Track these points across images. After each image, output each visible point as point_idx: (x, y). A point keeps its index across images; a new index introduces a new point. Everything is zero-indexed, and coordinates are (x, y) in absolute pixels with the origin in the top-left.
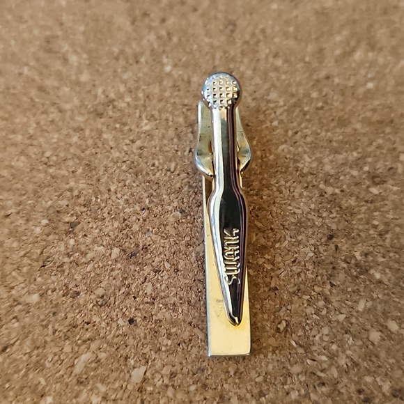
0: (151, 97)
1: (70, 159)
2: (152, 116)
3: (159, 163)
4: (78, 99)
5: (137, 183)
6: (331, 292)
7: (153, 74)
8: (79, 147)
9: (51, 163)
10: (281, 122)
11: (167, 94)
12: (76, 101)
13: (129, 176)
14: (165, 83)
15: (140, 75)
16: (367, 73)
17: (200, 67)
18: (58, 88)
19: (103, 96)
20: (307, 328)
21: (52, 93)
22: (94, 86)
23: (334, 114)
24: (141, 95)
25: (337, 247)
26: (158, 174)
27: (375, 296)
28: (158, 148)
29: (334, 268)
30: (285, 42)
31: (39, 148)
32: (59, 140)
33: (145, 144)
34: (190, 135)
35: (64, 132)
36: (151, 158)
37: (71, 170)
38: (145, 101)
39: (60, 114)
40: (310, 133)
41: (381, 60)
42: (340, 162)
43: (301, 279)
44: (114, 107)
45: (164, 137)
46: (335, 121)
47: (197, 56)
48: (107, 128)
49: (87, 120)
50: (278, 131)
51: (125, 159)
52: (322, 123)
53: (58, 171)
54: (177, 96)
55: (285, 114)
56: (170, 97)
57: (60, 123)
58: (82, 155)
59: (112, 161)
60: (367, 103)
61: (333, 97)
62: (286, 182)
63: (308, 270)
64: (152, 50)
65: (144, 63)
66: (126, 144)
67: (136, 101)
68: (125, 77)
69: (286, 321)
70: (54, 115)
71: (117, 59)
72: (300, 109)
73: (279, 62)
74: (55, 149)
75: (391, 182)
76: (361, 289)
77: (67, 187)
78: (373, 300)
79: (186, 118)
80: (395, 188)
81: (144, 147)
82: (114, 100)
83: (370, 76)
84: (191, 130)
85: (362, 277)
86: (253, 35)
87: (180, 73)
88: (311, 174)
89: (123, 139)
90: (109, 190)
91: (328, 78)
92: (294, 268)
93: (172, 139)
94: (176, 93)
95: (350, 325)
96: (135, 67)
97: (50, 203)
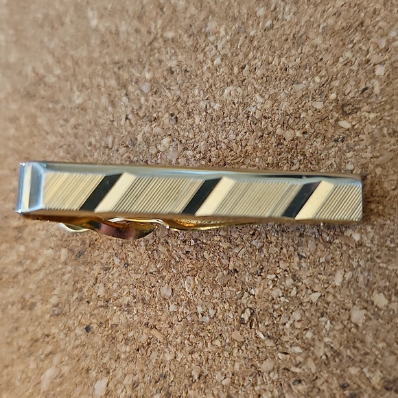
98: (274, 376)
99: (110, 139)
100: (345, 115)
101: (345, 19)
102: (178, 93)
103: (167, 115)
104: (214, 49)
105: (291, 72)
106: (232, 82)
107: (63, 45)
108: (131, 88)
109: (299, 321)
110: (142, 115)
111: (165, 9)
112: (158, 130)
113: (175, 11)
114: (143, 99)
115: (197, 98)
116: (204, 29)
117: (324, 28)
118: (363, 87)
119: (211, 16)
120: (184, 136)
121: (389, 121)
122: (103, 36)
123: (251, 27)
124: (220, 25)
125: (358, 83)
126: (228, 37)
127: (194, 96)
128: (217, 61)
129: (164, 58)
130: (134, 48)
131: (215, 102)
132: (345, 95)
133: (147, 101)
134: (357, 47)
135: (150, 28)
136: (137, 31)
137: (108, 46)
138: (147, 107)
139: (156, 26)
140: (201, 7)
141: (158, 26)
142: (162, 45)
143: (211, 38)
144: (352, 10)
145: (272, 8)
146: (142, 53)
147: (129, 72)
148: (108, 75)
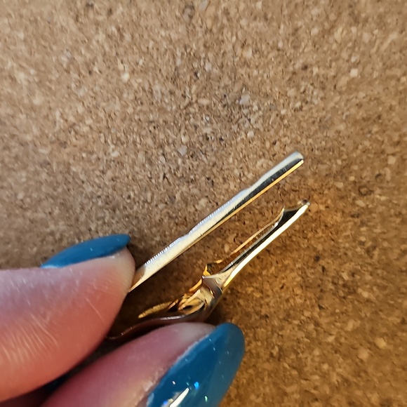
0: (113, 115)
1: (44, 200)
2: (118, 139)
3: (135, 195)
4: (37, 127)
5: (116, 219)
6: (320, 315)
7: (110, 86)
8: (50, 184)
9: (27, 206)
10: (257, 131)
11: (130, 110)
12: (36, 131)
13: (107, 212)
14: (125, 95)
15: (97, 89)
16: (350, 56)
17: (160, 70)
18: (13, 117)
19: (62, 121)
20: (299, 351)
21: (8, 123)
22: (50, 108)
23: (315, 115)
24: (102, 115)
25: (324, 269)
26: (135, 208)
27: (363, 315)
28: (130, 178)
29: (322, 291)
30: (253, 25)
31: (10, 191)
32: (28, 179)
33: (117, 174)
34: (162, 158)
35: (32, 169)
36: (125, 189)
37: (47, 211)
38: (107, 121)
39: (22, 148)
40: (289, 141)
41: (366, 37)
42: (324, 174)
43: (289, 305)
44: (76, 133)
45: (134, 162)
46: (316, 124)
47: (155, 56)
48: (74, 159)
49: (51, 152)
50: (255, 143)
51: (99, 194)
52: (302, 127)
53: (35, 215)
54: (141, 111)
55: (261, 121)
56: (134, 113)
57: (25, 159)
58: (55, 193)
59: (86, 197)
60: (352, 96)
61: (312, 93)
62: (268, 202)
63: (297, 295)
64: (104, 54)
65: (98, 72)
66: (97, 176)
67: (99, 122)
68: (81, 93)
69: (278, 346)
70: (16, 149)
71: (68, 71)
72: (277, 112)
73: (248, 54)
74: (26, 190)
75: (378, 191)
76: (350, 310)
77: (48, 230)
78: (361, 319)
79: (154, 137)
80: (383, 198)
81: (117, 178)
82: (74, 124)
83: (353, 60)
84: (161, 151)
85: (349, 297)
86: (216, 18)
87: (140, 80)
88: (293, 190)
89: (93, 170)
90: (90, 230)
91: (305, 68)
92: (283, 295)
93: (144, 165)
94: (139, 108)
95: (339, 345)
96: (90, 79)
97: (35, 249)
98: (297, 396)
99: (149, 195)
100: (361, 195)
101: (366, 111)
102: (214, 159)
103: (203, 178)
104: (247, 121)
105: (317, 152)
106: (264, 155)
107: (92, 94)
108: (167, 149)
109: (318, 356)
110: (179, 175)
111: (199, 75)
112: (195, 191)
113: (209, 78)
114: (180, 161)
115: (232, 166)
116: (237, 101)
117: (347, 117)
118: (377, 173)
119: (244, 89)
120: (219, 199)
121: (396, 204)
122: (136, 92)
123: (282, 106)
124: (253, 100)
125: (373, 169)
126: (261, 113)
127: (228, 164)
128: (251, 134)
129: (199, 124)
130: (169, 110)
131: (249, 171)
132: (361, 178)
133: (184, 163)
134: (374, 137)
135: (185, 92)
136: (172, 93)
137: (142, 103)
138: (184, 169)
139: (190, 91)
140: (235, 79)
141: (193, 91)
142: (197, 110)
143: (245, 111)
144: (372, 103)
145: (302, 90)
146: (177, 115)
147: (164, 132)
148: (144, 133)
